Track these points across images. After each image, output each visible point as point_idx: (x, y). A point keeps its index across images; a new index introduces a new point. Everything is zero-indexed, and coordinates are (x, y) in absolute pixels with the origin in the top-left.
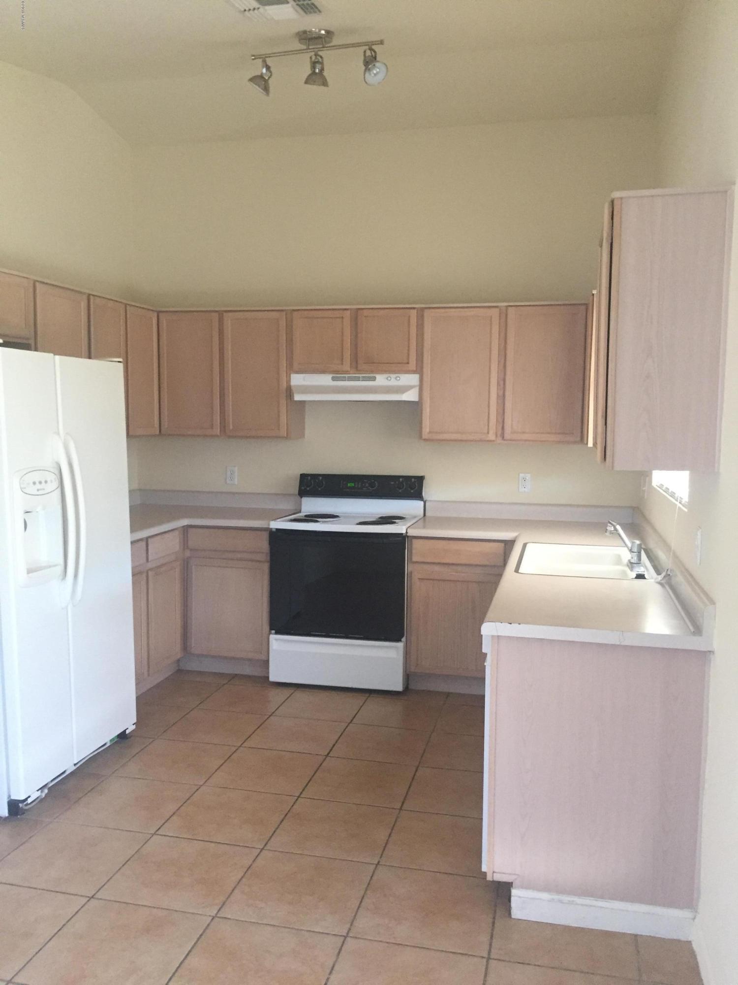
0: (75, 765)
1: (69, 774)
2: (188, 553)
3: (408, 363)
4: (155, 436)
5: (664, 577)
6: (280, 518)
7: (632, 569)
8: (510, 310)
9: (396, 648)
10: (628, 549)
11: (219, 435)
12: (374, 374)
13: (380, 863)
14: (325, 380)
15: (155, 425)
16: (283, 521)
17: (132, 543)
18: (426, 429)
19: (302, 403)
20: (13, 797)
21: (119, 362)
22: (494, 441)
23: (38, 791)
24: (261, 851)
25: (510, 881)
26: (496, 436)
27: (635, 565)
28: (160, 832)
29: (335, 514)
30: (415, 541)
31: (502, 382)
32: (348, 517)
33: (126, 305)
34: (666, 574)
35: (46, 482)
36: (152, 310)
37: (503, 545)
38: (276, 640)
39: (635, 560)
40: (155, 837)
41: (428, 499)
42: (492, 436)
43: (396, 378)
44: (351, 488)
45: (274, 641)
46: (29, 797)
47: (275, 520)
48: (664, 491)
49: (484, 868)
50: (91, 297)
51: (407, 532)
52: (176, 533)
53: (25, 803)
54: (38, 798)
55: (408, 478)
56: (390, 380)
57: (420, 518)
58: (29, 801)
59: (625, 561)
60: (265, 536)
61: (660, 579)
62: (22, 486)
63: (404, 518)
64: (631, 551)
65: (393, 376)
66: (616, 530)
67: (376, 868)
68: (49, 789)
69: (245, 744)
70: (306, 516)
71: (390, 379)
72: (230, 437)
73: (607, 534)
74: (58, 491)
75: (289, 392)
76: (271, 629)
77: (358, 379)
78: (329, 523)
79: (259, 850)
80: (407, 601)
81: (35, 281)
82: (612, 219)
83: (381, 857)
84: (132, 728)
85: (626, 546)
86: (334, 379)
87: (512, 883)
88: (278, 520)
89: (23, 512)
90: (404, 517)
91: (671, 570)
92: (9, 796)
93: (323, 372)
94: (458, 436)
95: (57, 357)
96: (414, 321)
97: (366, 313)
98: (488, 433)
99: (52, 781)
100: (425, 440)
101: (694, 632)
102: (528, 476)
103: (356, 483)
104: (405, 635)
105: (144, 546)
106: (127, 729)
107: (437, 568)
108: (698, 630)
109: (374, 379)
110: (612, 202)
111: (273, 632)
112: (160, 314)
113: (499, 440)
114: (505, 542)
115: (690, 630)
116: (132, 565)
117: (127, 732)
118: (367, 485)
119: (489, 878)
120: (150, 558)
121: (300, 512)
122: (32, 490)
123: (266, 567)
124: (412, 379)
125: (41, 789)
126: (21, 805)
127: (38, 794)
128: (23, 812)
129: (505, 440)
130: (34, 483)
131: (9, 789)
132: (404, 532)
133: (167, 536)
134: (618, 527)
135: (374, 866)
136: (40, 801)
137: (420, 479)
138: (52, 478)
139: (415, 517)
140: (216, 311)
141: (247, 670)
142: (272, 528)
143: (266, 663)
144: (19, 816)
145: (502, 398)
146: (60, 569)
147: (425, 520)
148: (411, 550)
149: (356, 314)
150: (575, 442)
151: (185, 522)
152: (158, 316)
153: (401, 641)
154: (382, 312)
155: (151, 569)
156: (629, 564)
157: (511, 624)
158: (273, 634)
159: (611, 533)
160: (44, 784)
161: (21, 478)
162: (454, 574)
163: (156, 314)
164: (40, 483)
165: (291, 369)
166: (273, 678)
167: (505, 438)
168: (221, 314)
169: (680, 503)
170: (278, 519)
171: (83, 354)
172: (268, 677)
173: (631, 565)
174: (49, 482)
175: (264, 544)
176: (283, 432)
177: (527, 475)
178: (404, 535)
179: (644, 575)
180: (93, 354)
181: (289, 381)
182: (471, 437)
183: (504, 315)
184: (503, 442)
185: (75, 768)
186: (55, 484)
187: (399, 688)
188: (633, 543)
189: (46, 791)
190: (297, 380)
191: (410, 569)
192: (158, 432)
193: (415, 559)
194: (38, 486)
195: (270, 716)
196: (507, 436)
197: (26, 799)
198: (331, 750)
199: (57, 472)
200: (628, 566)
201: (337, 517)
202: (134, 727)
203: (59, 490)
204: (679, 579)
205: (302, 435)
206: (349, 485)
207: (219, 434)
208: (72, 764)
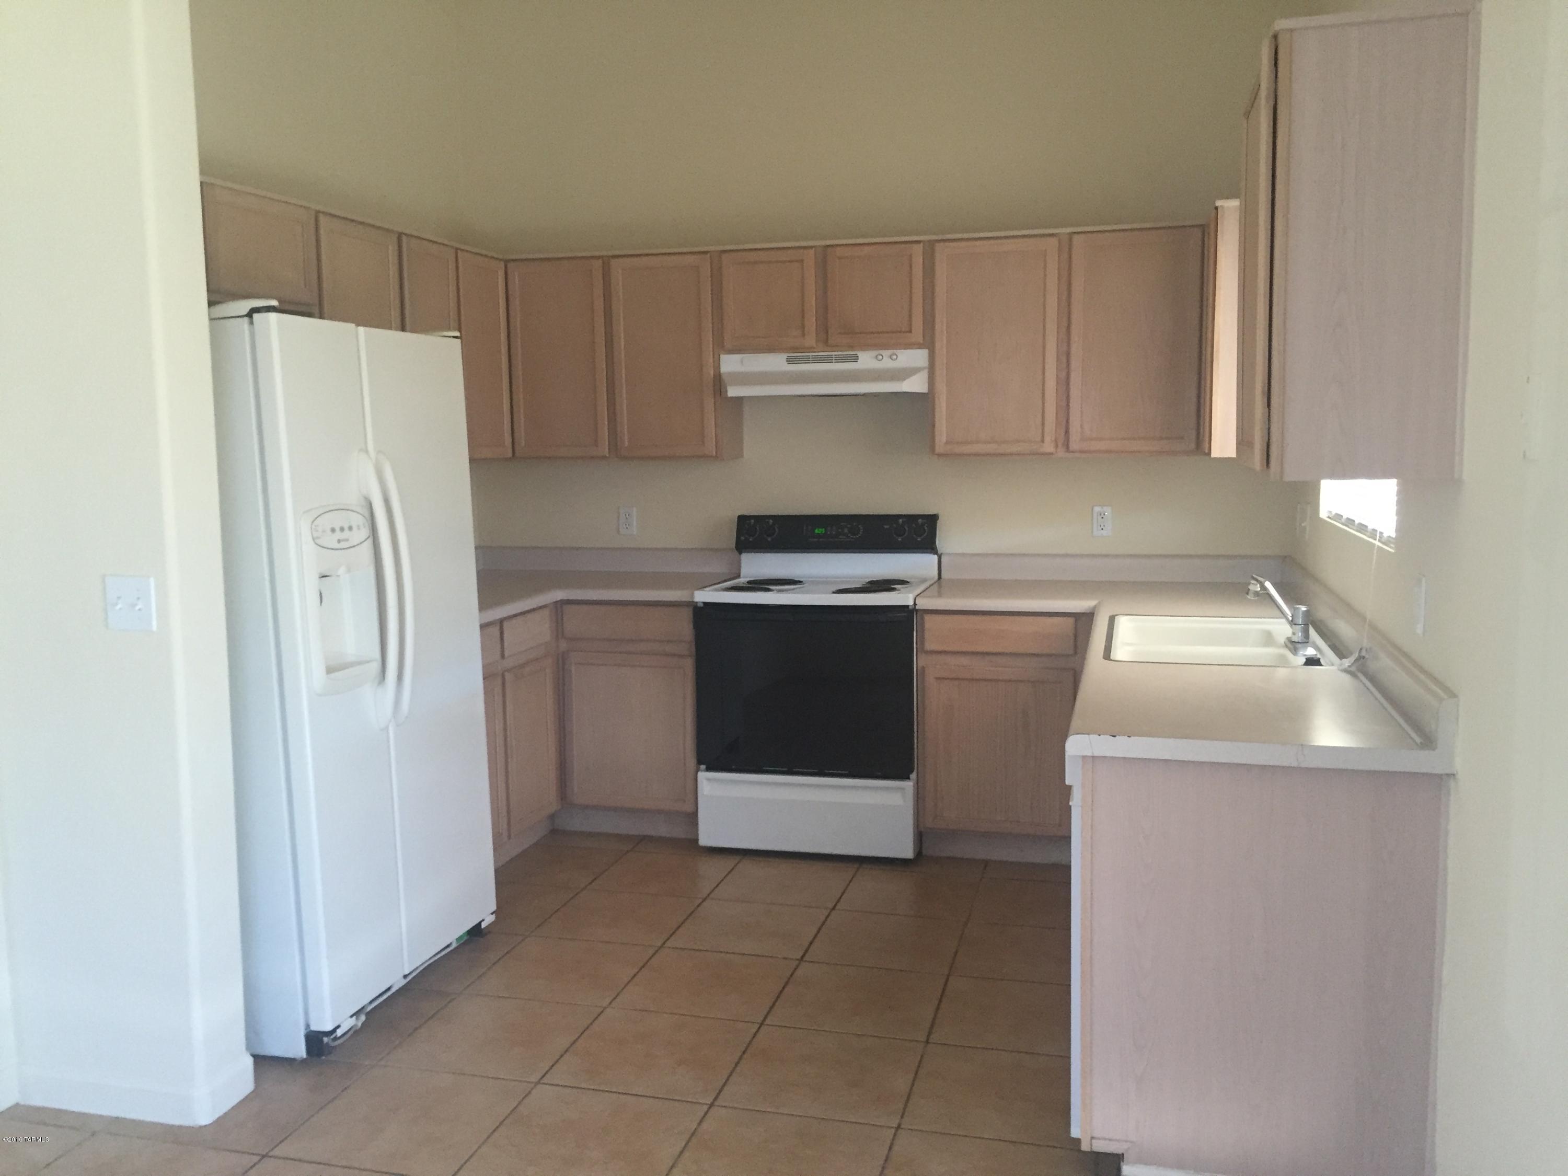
0: (405, 977)
1: (397, 991)
2: (563, 645)
3: (910, 331)
4: (506, 459)
5: (1356, 660)
6: (710, 586)
7: (1295, 651)
8: (1076, 238)
9: (902, 789)
10: (1287, 619)
11: (608, 455)
12: (855, 350)
13: (902, 1126)
14: (776, 362)
15: (506, 443)
16: (717, 590)
17: (483, 627)
18: (941, 437)
19: (739, 400)
20: (314, 1028)
21: (454, 337)
22: (1051, 454)
23: (351, 1016)
24: (710, 1108)
25: (1120, 1152)
26: (1057, 446)
27: (1300, 645)
28: (545, 1080)
29: (796, 579)
30: (927, 618)
31: (1065, 358)
32: (819, 583)
33: (457, 249)
34: (1359, 655)
35: (350, 528)
36: (497, 259)
37: (1071, 620)
38: (709, 780)
39: (1299, 637)
40: (539, 1086)
41: (943, 552)
42: (1048, 447)
43: (891, 357)
44: (819, 536)
45: (705, 782)
46: (338, 1027)
47: (702, 588)
48: (1343, 524)
49: (1075, 1132)
50: (404, 239)
51: (915, 604)
52: (546, 612)
53: (332, 1037)
54: (350, 1029)
55: (911, 519)
56: (881, 360)
57: (932, 582)
58: (339, 1032)
59: (1282, 640)
60: (686, 616)
61: (1347, 665)
62: (315, 535)
63: (908, 582)
64: (1292, 623)
65: (886, 353)
66: (1263, 588)
67: (895, 1135)
68: (368, 1014)
69: (668, 944)
70: (749, 582)
71: (881, 357)
72: (625, 458)
73: (1249, 597)
74: (368, 545)
75: (719, 384)
76: (700, 762)
77: (827, 360)
78: (789, 592)
79: (705, 1108)
80: (917, 712)
81: (318, 212)
82: (1276, 64)
83: (902, 1117)
84: (489, 919)
85: (1284, 614)
86: (790, 361)
87: (1123, 1154)
88: (707, 589)
89: (317, 576)
90: (908, 580)
91: (1366, 650)
92: (308, 1026)
93: (771, 349)
94: (991, 448)
95: (361, 329)
96: (918, 260)
97: (839, 252)
98: (1043, 441)
99: (371, 1002)
100: (939, 455)
101: (1421, 743)
102: (1108, 511)
103: (829, 528)
104: (915, 771)
105: (498, 633)
106: (483, 920)
107: (964, 660)
108: (1428, 741)
109: (855, 359)
110: (1275, 37)
111: (703, 767)
112: (510, 265)
113: (1061, 453)
114: (1077, 616)
115: (1414, 741)
116: (483, 662)
117: (483, 925)
118: (846, 531)
119: (1085, 1147)
120: (507, 654)
121: (739, 576)
122: (330, 540)
123: (689, 665)
124: (916, 357)
125: (357, 1014)
126: (325, 1040)
127: (352, 1022)
128: (330, 1050)
129: (1070, 452)
130: (333, 530)
131: (306, 1014)
132: (911, 603)
133: (529, 616)
134: (1268, 585)
135: (893, 1131)
136: (354, 1033)
137: (932, 520)
138: (358, 520)
139: (924, 580)
140: (598, 257)
141: (663, 830)
142: (697, 602)
143: (692, 818)
144: (324, 1058)
145: (1065, 383)
146: (375, 666)
147: (940, 587)
148: (923, 631)
149: (824, 255)
150: (1188, 453)
151: (559, 595)
152: (506, 267)
153: (908, 778)
154: (866, 250)
155: (508, 671)
156: (1289, 645)
157: (1115, 736)
158: (702, 771)
159: (1257, 594)
160: (360, 1007)
161: (313, 522)
162: (992, 669)
163: (502, 265)
164: (342, 529)
165: (721, 347)
166: (705, 840)
167: (1071, 449)
168: (606, 262)
169: (1379, 541)
170: (705, 587)
171: (393, 325)
172: (697, 840)
173: (1293, 645)
174: (355, 529)
175: (685, 628)
176: (710, 448)
177: (1105, 508)
178: (910, 607)
179: (1319, 660)
180: (408, 326)
181: (717, 366)
182: (1014, 449)
183: (1066, 247)
184: (1068, 455)
185: (404, 982)
186: (364, 533)
187: (908, 852)
188: (1295, 611)
189: (363, 1018)
190: (730, 364)
191: (920, 665)
192: (510, 454)
193: (929, 646)
194: (339, 534)
195: (704, 900)
196: (1074, 445)
197: (334, 1030)
198: (807, 951)
199: (367, 514)
200: (1286, 646)
201: (800, 582)
202: (493, 918)
203: (370, 541)
204: (1383, 663)
205: (740, 455)
206: (817, 531)
207: (606, 453)
208: (402, 976)
